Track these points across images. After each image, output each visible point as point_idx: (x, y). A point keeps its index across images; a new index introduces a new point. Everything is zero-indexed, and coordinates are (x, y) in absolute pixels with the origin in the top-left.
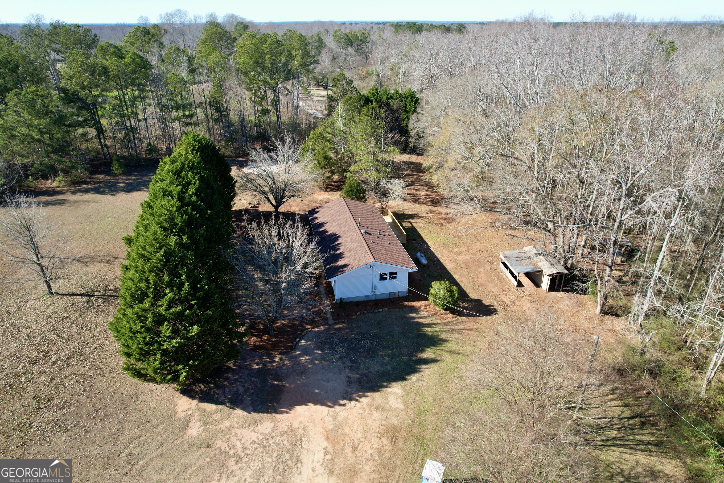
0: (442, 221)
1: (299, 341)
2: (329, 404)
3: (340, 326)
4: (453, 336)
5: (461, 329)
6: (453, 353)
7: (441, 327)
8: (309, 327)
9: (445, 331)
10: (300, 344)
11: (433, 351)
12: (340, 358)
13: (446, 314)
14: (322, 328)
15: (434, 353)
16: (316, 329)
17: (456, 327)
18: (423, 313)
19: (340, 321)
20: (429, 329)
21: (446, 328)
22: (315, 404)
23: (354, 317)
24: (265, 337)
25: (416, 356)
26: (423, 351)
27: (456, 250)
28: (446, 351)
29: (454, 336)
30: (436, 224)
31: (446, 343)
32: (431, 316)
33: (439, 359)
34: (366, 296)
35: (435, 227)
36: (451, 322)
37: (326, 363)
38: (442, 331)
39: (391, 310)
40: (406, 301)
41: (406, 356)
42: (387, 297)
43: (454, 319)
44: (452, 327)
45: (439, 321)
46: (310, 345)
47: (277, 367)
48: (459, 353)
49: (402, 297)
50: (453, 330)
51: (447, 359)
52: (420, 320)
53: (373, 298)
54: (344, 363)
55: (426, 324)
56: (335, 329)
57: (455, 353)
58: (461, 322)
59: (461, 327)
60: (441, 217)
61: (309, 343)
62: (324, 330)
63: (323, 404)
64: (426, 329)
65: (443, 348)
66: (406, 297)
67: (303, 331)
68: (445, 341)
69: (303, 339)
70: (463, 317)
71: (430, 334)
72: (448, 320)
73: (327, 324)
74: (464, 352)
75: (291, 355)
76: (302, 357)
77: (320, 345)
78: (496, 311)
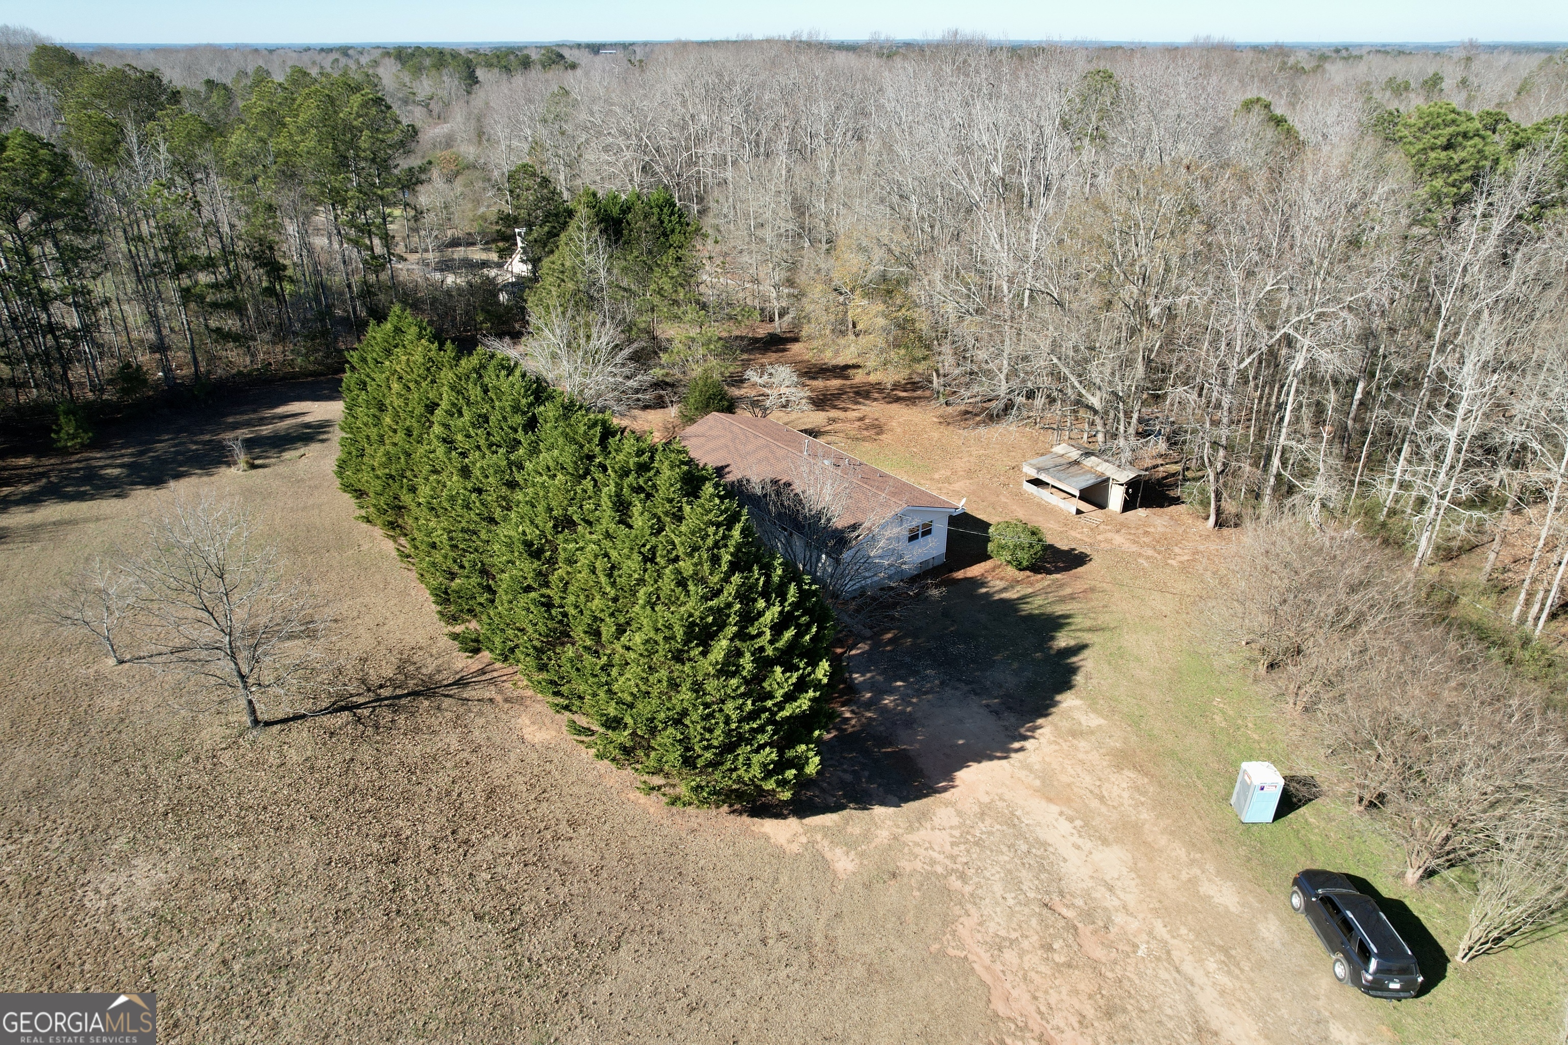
2: (999, 754)
3: (889, 636)
4: (1070, 606)
5: (1072, 594)
6: (1094, 630)
7: (1041, 598)
8: (841, 651)
9: (1054, 602)
10: (857, 682)
11: (1065, 635)
12: (942, 684)
13: (1031, 576)
14: (863, 646)
15: (1070, 636)
16: (856, 652)
17: (1062, 592)
20: (1029, 606)
21: (1051, 597)
22: (979, 762)
25: (1050, 647)
26: (1052, 639)
28: (1084, 630)
30: (862, 440)
31: (1072, 620)
32: (1012, 586)
33: (1084, 643)
36: (1048, 586)
37: (929, 697)
38: (1049, 603)
40: (953, 572)
41: (1036, 652)
42: (918, 571)
43: (1049, 581)
44: (1056, 593)
45: (1030, 590)
46: (872, 677)
49: (939, 567)
50: (1063, 597)
51: (1096, 641)
52: (1003, 596)
54: (956, 689)
55: (1017, 600)
56: (887, 643)
57: (1097, 630)
59: (1068, 590)
61: (869, 675)
62: (869, 648)
63: (991, 758)
64: (1024, 606)
65: (1075, 627)
66: (944, 564)
68: (1067, 617)
70: (1055, 576)
71: (1035, 612)
72: (1042, 585)
73: (867, 639)
74: (1105, 625)
76: (882, 699)
77: (891, 673)
78: (1087, 556)
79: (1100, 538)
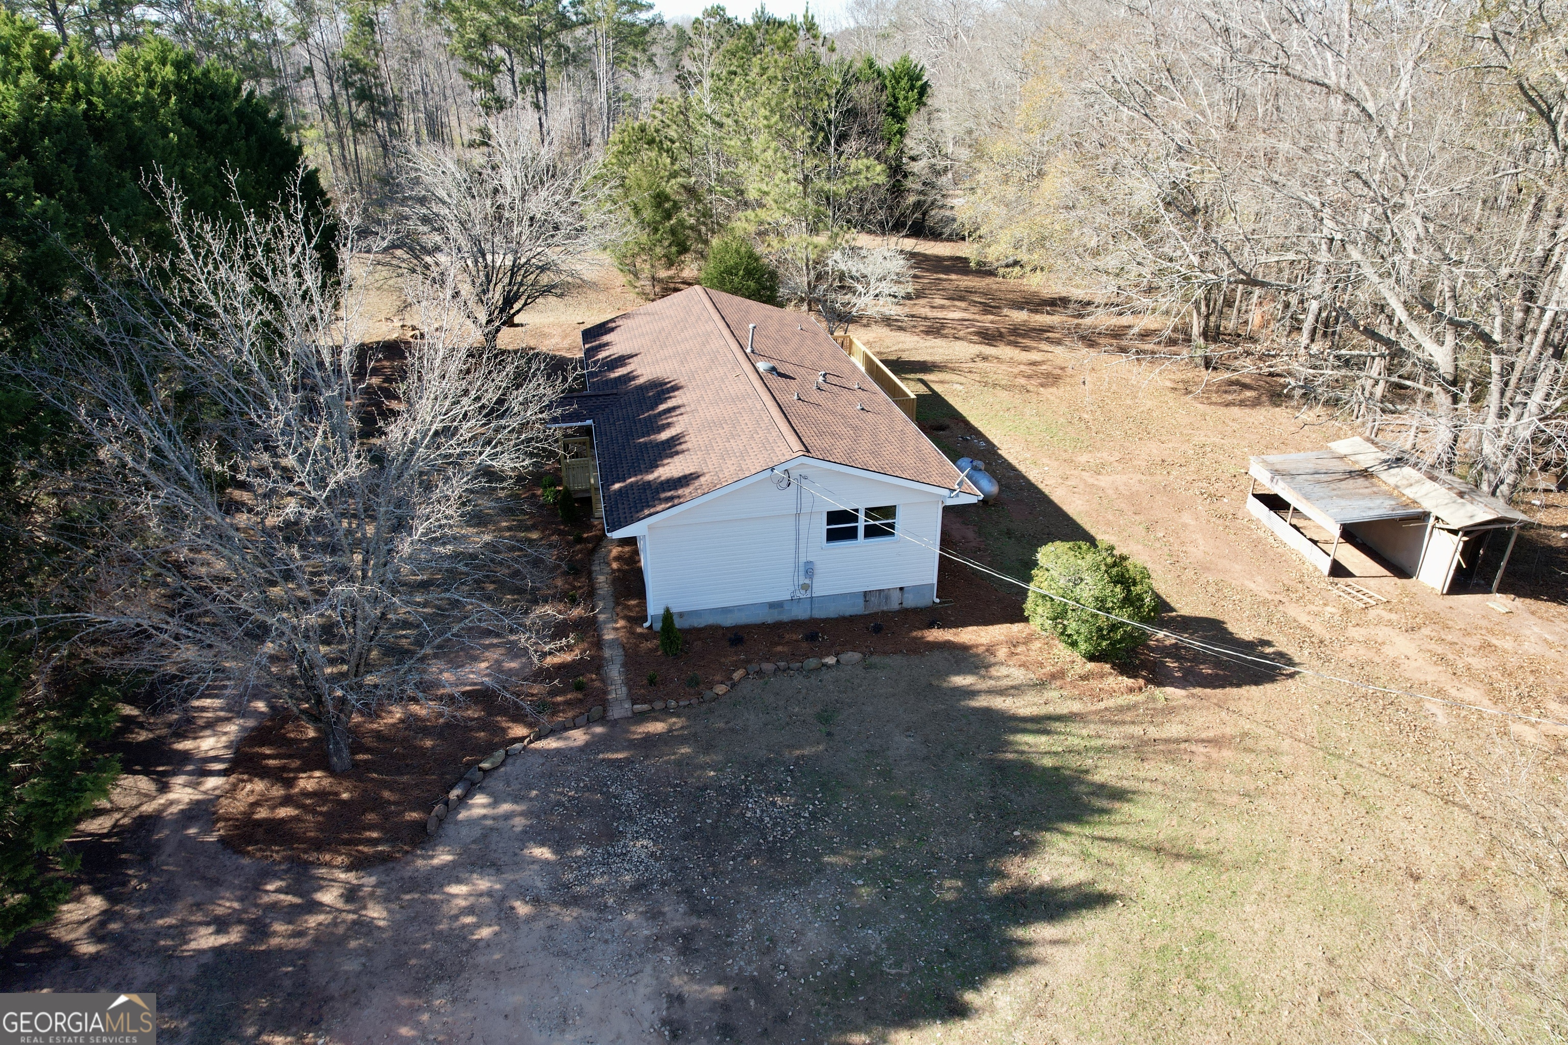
0: (1023, 381)
1: (462, 800)
3: (657, 727)
4: (1150, 769)
5: (1177, 741)
6: (1169, 854)
7: (1091, 729)
8: (519, 731)
9: (1112, 750)
10: (463, 815)
11: (1076, 850)
12: (638, 887)
13: (1102, 676)
14: (578, 737)
15: (1085, 855)
16: (551, 744)
17: (1153, 732)
18: (1003, 671)
19: (659, 705)
20: (1041, 742)
21: (1114, 735)
23: (721, 689)
24: (310, 781)
25: (1000, 875)
26: (1028, 848)
27: (1083, 458)
28: (1137, 847)
29: (1153, 774)
30: (1004, 388)
31: (1126, 807)
32: (1040, 685)
33: (1110, 888)
34: (772, 605)
35: (1004, 394)
36: (1129, 708)
37: (569, 915)
38: (1098, 750)
39: (875, 659)
40: (931, 626)
41: (954, 876)
42: (857, 608)
43: (1140, 698)
44: (1137, 730)
45: (1076, 707)
46: (508, 817)
47: (316, 941)
48: (1195, 857)
49: (916, 611)
50: (1145, 743)
51: (1149, 889)
52: (999, 703)
53: (801, 613)
54: (654, 915)
55: (1025, 719)
56: (632, 745)
57: (1178, 856)
58: (1170, 711)
59: (1174, 729)
60: (1016, 370)
61: (506, 807)
62: (587, 745)
64: (1029, 739)
65: (1119, 831)
66: (933, 608)
67: (488, 750)
68: (1120, 795)
69: (482, 790)
70: (1170, 690)
71: (1048, 762)
72: (1110, 703)
73: (602, 720)
74: (1215, 847)
75: (408, 872)
76: (459, 881)
77: (555, 820)
78: (1290, 662)
79: (1353, 632)
